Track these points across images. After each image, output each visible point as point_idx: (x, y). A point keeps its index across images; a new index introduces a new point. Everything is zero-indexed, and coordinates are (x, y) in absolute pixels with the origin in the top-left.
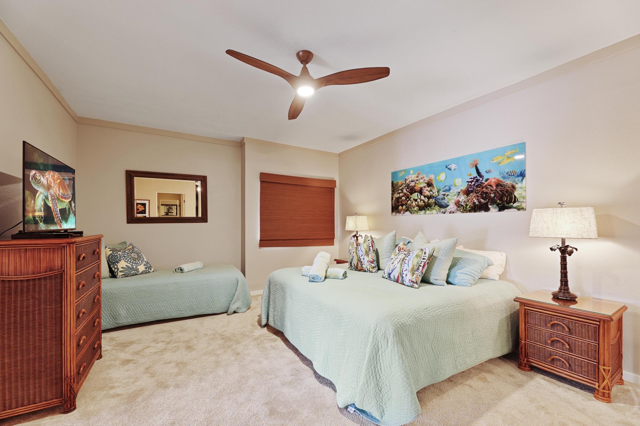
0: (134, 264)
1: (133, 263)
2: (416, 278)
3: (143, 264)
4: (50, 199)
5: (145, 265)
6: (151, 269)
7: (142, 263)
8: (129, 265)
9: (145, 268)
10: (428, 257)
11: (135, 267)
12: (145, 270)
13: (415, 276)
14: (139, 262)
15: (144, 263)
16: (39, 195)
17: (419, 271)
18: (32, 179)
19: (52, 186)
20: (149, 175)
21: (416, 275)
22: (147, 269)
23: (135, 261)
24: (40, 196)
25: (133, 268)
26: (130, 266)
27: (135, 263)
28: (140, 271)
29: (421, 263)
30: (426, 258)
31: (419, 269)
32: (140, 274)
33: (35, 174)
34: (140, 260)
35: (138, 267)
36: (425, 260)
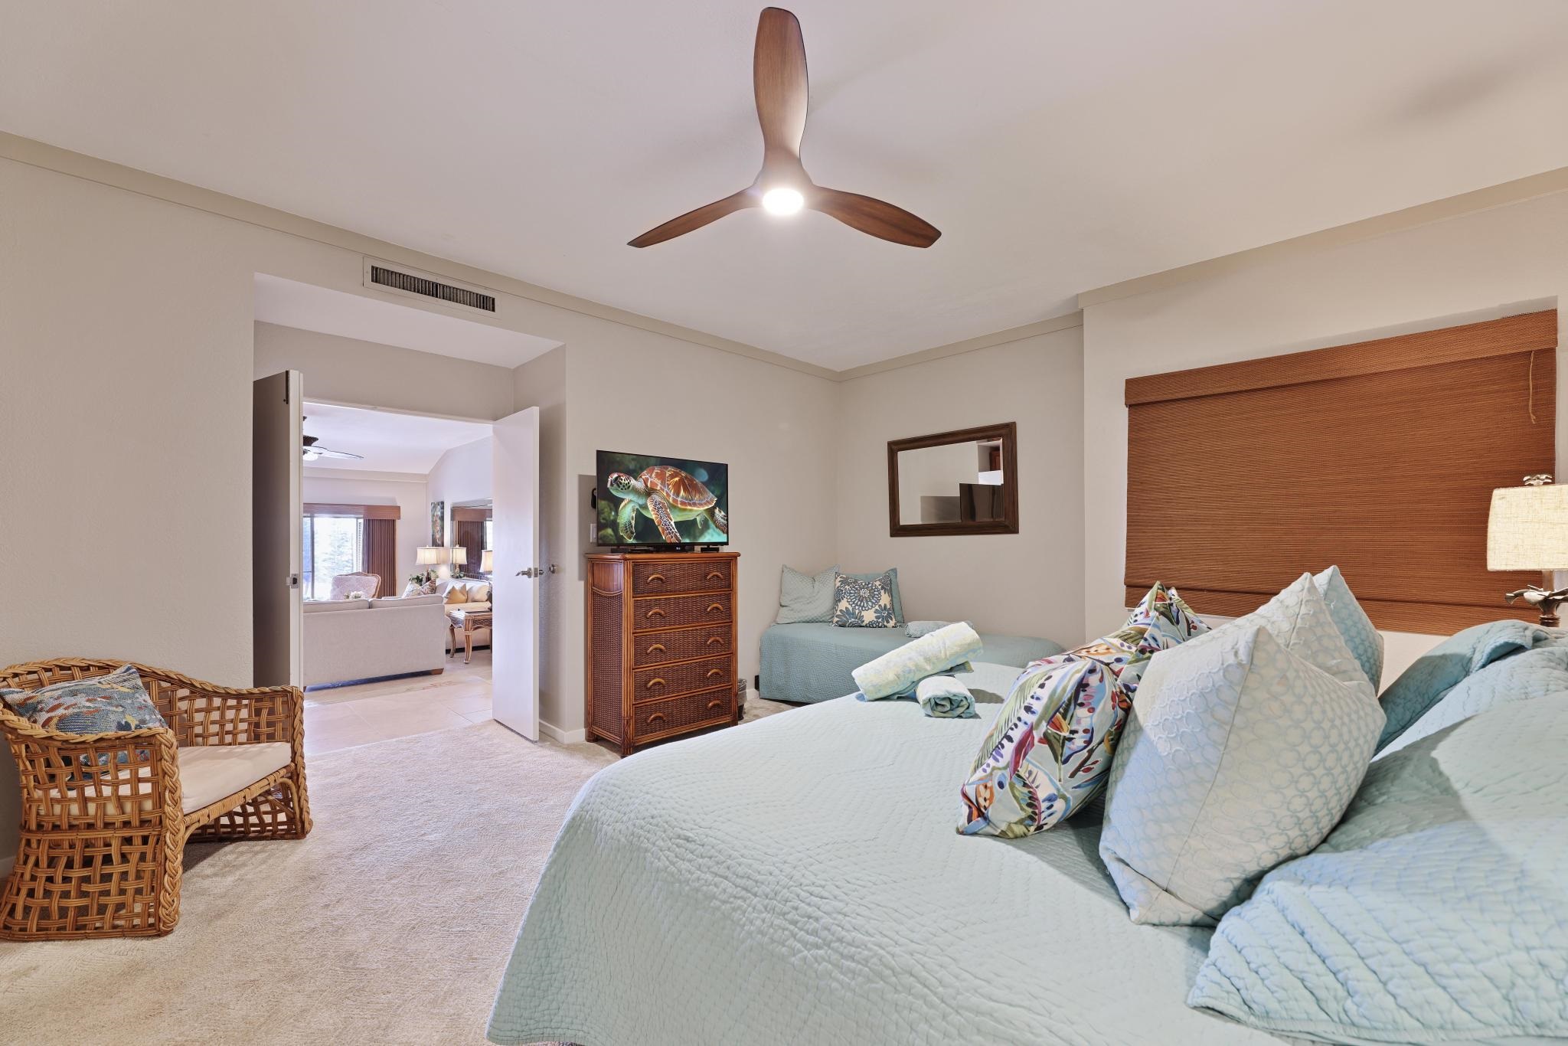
0: (857, 607)
1: (857, 605)
2: (982, 788)
3: (873, 609)
4: (650, 509)
5: (876, 611)
6: (888, 622)
7: (872, 607)
8: (849, 607)
9: (876, 617)
10: (1046, 708)
11: (857, 611)
12: (875, 620)
13: (980, 773)
14: (867, 603)
15: (877, 607)
16: (625, 504)
17: (1003, 762)
18: (612, 485)
19: (658, 488)
20: (916, 444)
21: (985, 771)
22: (880, 620)
23: (862, 601)
24: (627, 506)
25: (854, 614)
26: (851, 609)
27: (860, 605)
28: (866, 621)
29: (1016, 725)
30: (1038, 707)
31: (1002, 751)
32: (866, 626)
33: (616, 479)
34: (870, 601)
35: (863, 613)
36: (1030, 715)
